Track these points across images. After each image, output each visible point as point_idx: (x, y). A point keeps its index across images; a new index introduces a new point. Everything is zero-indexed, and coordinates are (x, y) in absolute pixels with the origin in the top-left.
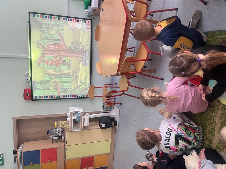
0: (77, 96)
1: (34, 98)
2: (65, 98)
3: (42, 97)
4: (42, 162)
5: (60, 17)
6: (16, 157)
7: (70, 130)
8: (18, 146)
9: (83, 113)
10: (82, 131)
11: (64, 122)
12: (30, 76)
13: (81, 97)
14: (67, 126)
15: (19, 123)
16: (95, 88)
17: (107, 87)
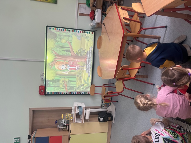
0: (81, 93)
1: (47, 94)
2: (71, 94)
3: (53, 93)
5: (70, 30)
6: (30, 141)
7: (73, 122)
8: (32, 132)
9: (85, 108)
10: (83, 123)
11: (69, 114)
12: (45, 75)
13: (83, 94)
14: (72, 118)
15: (34, 113)
16: (96, 86)
17: (105, 87)
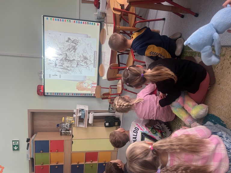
0: (85, 95)
1: (46, 94)
2: (74, 95)
3: (53, 93)
4: (51, 151)
5: (71, 20)
9: (88, 111)
10: (86, 127)
11: (70, 118)
12: (43, 74)
14: (73, 121)
